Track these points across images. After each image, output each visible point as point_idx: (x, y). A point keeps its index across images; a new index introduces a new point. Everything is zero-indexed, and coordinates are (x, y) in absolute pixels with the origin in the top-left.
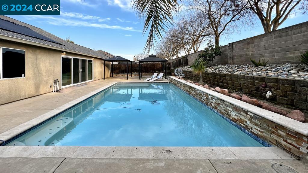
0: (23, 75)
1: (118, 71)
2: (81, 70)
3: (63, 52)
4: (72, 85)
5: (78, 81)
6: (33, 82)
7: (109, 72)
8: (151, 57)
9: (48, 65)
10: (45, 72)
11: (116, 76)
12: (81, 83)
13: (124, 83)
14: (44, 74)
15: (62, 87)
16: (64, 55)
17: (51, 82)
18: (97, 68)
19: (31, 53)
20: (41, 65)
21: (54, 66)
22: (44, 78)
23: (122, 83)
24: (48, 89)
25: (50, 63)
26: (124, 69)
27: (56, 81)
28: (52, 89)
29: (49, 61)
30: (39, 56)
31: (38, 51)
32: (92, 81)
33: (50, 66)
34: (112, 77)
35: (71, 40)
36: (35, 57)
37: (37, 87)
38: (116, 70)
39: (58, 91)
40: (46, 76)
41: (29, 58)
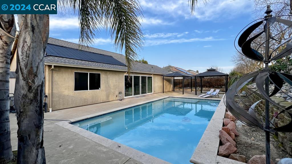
0: (99, 88)
1: (181, 85)
2: (141, 85)
3: (125, 72)
4: (133, 96)
5: (139, 94)
6: (105, 93)
7: (171, 86)
8: (209, 72)
9: (115, 82)
10: (113, 86)
11: (179, 90)
12: (141, 95)
13: (176, 97)
14: (112, 88)
15: (125, 97)
16: (126, 74)
17: (117, 93)
18: (157, 83)
19: (104, 75)
20: (110, 82)
21: (119, 82)
22: (112, 91)
23: (174, 97)
24: (115, 98)
25: (116, 80)
26: (187, 83)
27: (120, 93)
28: (117, 98)
29: (116, 78)
30: (109, 76)
31: (108, 73)
32: (151, 94)
33: (116, 83)
34: (174, 91)
35: (145, 60)
36: (107, 77)
37: (108, 96)
38: (179, 84)
39: (121, 100)
40: (113, 89)
41: (103, 78)
